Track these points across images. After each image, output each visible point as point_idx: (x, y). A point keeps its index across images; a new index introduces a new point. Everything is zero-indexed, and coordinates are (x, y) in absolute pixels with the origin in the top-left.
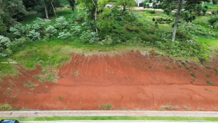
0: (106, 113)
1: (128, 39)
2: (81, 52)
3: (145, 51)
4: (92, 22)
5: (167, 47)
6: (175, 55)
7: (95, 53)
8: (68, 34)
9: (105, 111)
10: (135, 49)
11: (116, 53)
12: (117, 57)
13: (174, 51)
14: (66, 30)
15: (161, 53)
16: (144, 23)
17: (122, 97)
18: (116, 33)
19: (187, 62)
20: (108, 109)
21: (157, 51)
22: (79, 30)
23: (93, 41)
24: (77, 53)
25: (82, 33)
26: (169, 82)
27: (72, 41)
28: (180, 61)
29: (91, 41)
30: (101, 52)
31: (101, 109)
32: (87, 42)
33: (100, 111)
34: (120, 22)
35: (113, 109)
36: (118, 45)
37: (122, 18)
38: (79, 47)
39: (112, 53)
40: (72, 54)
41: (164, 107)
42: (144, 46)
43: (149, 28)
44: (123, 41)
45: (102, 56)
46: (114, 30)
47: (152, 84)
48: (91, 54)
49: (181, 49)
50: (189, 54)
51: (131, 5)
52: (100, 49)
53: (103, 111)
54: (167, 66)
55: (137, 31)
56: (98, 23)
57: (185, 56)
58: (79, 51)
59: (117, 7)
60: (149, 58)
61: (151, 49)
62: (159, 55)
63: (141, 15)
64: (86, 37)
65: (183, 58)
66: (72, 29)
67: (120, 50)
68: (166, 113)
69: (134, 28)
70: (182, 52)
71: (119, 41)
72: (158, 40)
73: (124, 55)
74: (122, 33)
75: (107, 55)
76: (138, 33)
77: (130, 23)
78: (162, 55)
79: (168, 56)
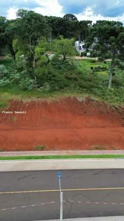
0: (41, 153)
1: (66, 86)
2: (20, 99)
3: (82, 97)
4: (31, 69)
5: (103, 94)
6: (110, 101)
7: (33, 100)
8: (8, 81)
9: (39, 152)
10: (72, 96)
11: (54, 99)
12: (55, 103)
13: (109, 97)
14: (5, 78)
15: (97, 99)
16: (84, 72)
17: (57, 139)
18: (55, 80)
19: (120, 107)
20: (42, 149)
21: (93, 97)
22: (18, 78)
23: (31, 88)
24: (15, 99)
25: (20, 80)
26: (102, 125)
27: (11, 88)
28: (114, 106)
29: (30, 88)
30: (39, 99)
31: (34, 150)
32: (25, 89)
33: (34, 152)
34: (60, 71)
35: (47, 150)
36: (56, 92)
37: (63, 67)
38: (18, 94)
39: (50, 99)
40: (11, 101)
41: (95, 147)
42: (81, 93)
43: (88, 76)
44: (62, 88)
45: (40, 102)
46: (54, 78)
47: (86, 127)
48: (29, 100)
49: (116, 96)
50: (122, 100)
51: (70, 54)
52: (38, 96)
53: (37, 152)
54: (101, 110)
55: (75, 79)
57: (119, 102)
58: (17, 97)
59: (57, 56)
60: (84, 104)
61: (87, 96)
62: (94, 101)
63: (81, 64)
64: (24, 85)
65: (117, 104)
66: (11, 77)
67: (58, 97)
68: (96, 152)
69: (74, 76)
70: (116, 98)
71: (57, 88)
72: (94, 87)
73: (61, 102)
74: (60, 80)
75: (45, 101)
76: (76, 81)
77: (70, 72)
78: (98, 101)
79: (103, 102)
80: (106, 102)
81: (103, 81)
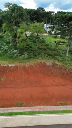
1: (39, 54)
2: (7, 64)
3: (49, 63)
5: (63, 60)
6: (68, 65)
9: (19, 108)
10: (43, 61)
11: (31, 64)
12: (31, 67)
13: (67, 62)
15: (59, 64)
16: (50, 44)
17: (32, 96)
18: (32, 50)
20: (21, 106)
21: (57, 63)
22: (7, 49)
25: (8, 51)
26: (64, 84)
28: (71, 69)
29: (14, 56)
30: (20, 64)
31: (16, 106)
32: (11, 57)
33: (15, 108)
34: (35, 43)
35: (24, 106)
36: (32, 59)
37: (36, 41)
38: (6, 60)
39: (27, 64)
41: (60, 102)
42: (49, 59)
43: (53, 47)
44: (36, 56)
45: (21, 66)
46: (31, 48)
47: (52, 85)
51: (41, 32)
52: (20, 62)
54: (63, 72)
55: (45, 49)
56: (18, 45)
59: (33, 34)
60: (51, 67)
61: (53, 61)
62: (58, 65)
63: (48, 39)
64: (10, 54)
66: (2, 48)
67: (34, 62)
68: (61, 108)
69: (43, 47)
71: (32, 56)
72: (57, 55)
73: (35, 66)
74: (35, 51)
75: (24, 66)
76: (45, 50)
77: (41, 44)
78: (60, 65)
79: (64, 66)
80: (65, 66)
81: (63, 51)
